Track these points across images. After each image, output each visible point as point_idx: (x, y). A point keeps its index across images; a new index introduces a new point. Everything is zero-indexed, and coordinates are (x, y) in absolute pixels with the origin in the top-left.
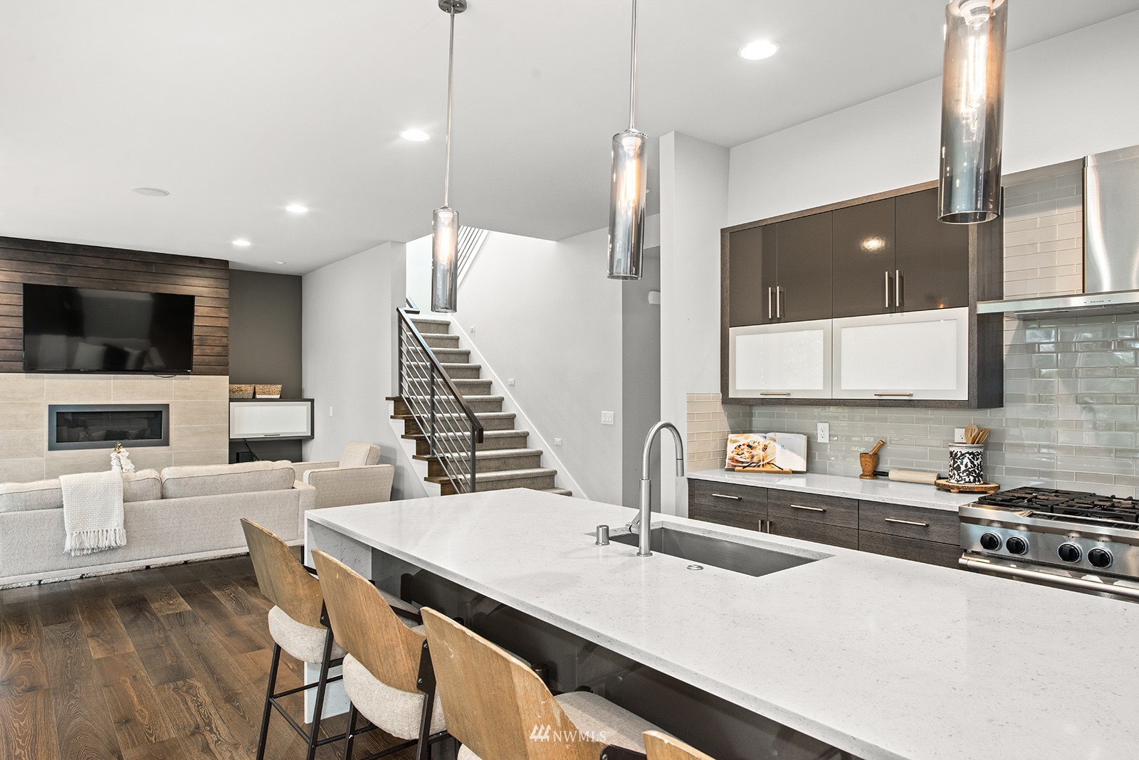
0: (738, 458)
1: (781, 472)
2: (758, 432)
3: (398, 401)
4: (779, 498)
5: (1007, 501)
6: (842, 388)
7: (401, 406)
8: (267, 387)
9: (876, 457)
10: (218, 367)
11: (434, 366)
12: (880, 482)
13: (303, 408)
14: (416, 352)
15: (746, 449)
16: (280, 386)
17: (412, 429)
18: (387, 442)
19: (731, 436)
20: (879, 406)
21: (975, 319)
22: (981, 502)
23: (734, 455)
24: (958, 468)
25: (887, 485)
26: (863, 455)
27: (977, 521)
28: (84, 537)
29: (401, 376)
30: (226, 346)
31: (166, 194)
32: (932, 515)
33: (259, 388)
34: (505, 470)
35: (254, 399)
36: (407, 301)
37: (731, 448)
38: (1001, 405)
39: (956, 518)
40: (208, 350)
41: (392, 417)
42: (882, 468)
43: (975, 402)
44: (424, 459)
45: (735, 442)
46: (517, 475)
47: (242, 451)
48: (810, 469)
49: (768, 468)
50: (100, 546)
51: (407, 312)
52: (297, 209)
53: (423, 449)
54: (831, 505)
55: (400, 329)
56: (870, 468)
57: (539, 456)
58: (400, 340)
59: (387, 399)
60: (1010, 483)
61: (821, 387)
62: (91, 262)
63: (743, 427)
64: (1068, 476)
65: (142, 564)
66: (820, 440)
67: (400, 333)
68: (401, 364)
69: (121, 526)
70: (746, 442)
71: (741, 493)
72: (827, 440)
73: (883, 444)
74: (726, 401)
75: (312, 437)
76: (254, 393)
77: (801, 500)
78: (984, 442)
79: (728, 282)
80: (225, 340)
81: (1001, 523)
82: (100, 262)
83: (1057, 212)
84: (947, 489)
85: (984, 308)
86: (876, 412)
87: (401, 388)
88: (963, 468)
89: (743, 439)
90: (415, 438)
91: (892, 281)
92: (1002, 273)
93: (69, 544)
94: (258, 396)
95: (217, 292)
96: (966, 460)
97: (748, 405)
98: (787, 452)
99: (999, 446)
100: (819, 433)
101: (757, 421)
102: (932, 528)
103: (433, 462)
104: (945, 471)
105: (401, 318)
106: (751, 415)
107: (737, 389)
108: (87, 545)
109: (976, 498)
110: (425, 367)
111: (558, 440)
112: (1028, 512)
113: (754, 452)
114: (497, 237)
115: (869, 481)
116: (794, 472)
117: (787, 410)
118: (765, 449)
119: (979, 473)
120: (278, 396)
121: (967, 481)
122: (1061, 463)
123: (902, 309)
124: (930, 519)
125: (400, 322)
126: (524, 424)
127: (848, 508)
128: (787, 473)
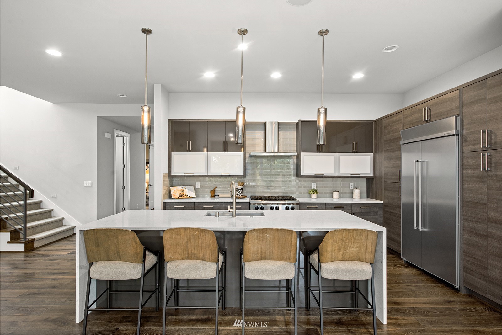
1: (190, 198)
2: (179, 186)
4: (198, 205)
6: (211, 172)
9: (214, 191)
12: (219, 198)
15: (177, 191)
19: (171, 187)
22: (252, 199)
23: (174, 193)
24: (239, 192)
26: (211, 191)
32: (242, 204)
37: (172, 191)
39: (248, 204)
42: (216, 194)
46: (36, 213)
48: (197, 196)
49: (186, 197)
54: (215, 205)
56: (213, 194)
57: (40, 203)
61: (204, 172)
63: (175, 185)
66: (197, 187)
70: (177, 189)
71: (185, 205)
72: (199, 187)
73: (216, 188)
74: (170, 176)
77: (206, 204)
78: (244, 186)
79: (171, 137)
89: (175, 188)
91: (225, 144)
96: (241, 190)
98: (190, 191)
100: (197, 185)
102: (242, 207)
106: (173, 181)
107: (175, 172)
111: (54, 195)
113: (180, 192)
115: (213, 198)
116: (193, 197)
117: (186, 178)
118: (183, 191)
119: (243, 193)
121: (241, 195)
123: (227, 151)
127: (220, 205)
128: (191, 198)
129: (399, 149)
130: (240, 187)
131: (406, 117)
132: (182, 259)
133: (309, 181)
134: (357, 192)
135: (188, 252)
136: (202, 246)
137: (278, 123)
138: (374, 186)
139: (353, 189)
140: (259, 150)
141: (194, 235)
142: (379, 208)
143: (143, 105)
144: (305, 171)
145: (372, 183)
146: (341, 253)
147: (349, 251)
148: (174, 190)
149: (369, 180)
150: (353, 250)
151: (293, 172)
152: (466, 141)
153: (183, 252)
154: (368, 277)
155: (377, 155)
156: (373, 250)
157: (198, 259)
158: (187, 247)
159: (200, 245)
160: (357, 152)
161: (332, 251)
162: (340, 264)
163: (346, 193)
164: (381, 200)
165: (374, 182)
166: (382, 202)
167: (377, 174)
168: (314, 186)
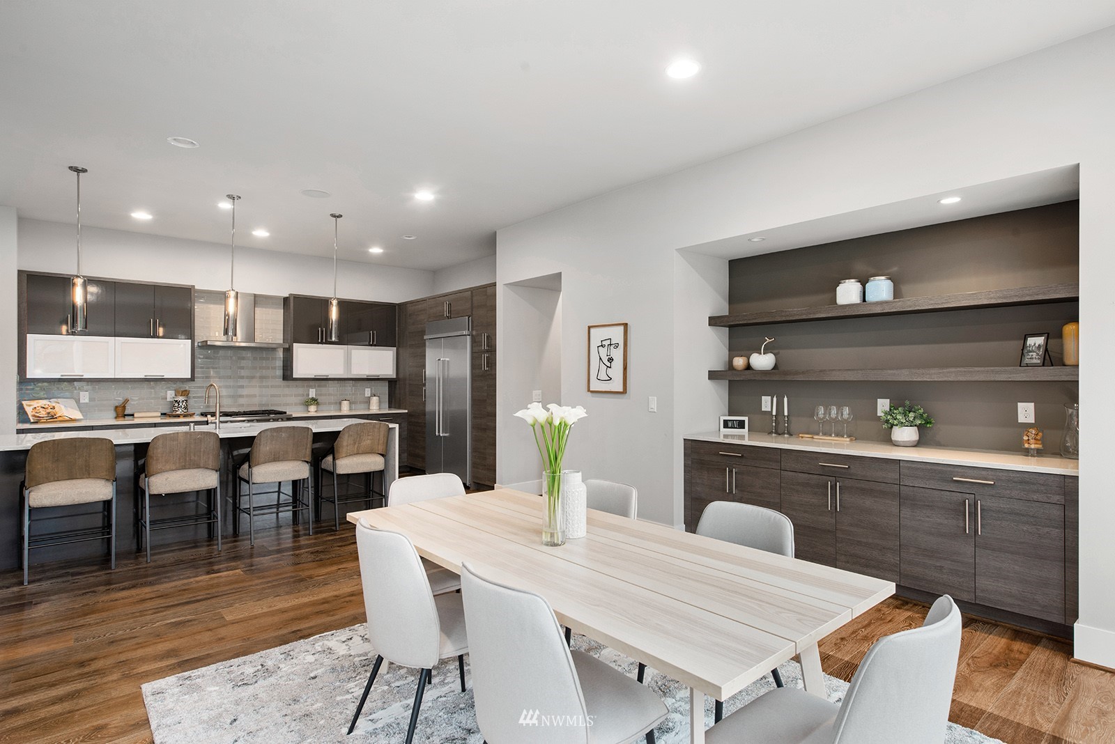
1: (71, 420)
9: (124, 408)
12: (128, 418)
15: (42, 409)
19: (25, 402)
23: (34, 413)
26: (117, 407)
37: (29, 409)
42: (127, 412)
49: (61, 419)
56: (121, 413)
66: (82, 401)
70: (39, 405)
72: (87, 401)
73: (128, 401)
74: (23, 380)
89: (35, 404)
91: (155, 324)
98: (69, 409)
100: (81, 397)
113: (48, 411)
115: (121, 419)
118: (53, 408)
129: (423, 345)
130: (181, 398)
131: (431, 308)
132: (177, 469)
133: (303, 387)
134: (375, 400)
135: (186, 459)
136: (204, 452)
137: (255, 296)
138: (397, 391)
139: (369, 397)
140: (217, 338)
141: (195, 439)
142: (403, 418)
144: (299, 371)
145: (395, 388)
146: (356, 446)
147: (364, 444)
148: (31, 407)
149: (391, 382)
150: (367, 442)
151: (279, 372)
152: (475, 342)
153: (179, 460)
154: (381, 467)
155: (401, 351)
156: (385, 441)
157: (198, 467)
158: (185, 453)
159: (202, 450)
160: (375, 346)
161: (347, 446)
162: (355, 459)
163: (360, 402)
164: (405, 409)
165: (398, 386)
166: (406, 411)
167: (401, 376)
168: (312, 393)
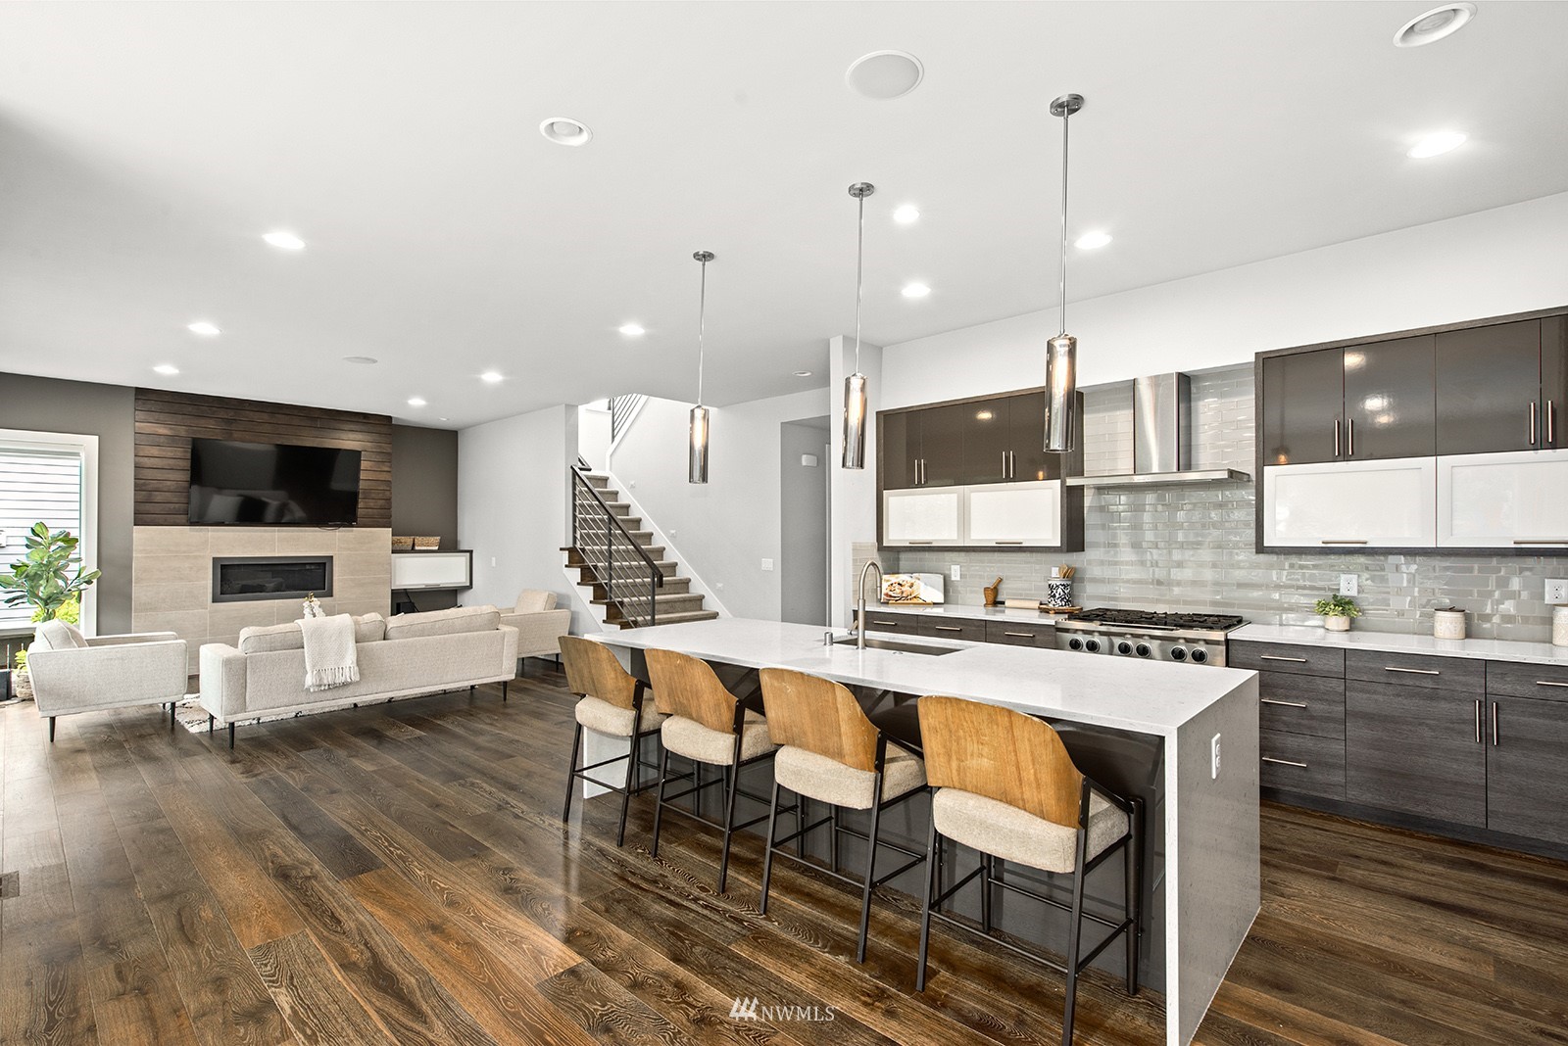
0: (891, 593)
1: (925, 604)
2: (904, 573)
3: (572, 551)
4: (926, 622)
5: (1086, 617)
6: (972, 538)
7: (575, 557)
8: (426, 539)
9: (995, 590)
10: (382, 520)
11: (611, 518)
12: (1000, 607)
13: (463, 559)
14: (591, 506)
15: (897, 586)
16: (439, 538)
17: (588, 576)
18: (562, 590)
19: (885, 577)
20: (999, 551)
21: (1065, 490)
22: (1069, 619)
23: (888, 591)
24: (1054, 596)
25: (1004, 612)
26: (986, 589)
27: (1067, 630)
28: (323, 675)
29: (575, 527)
30: (389, 500)
31: (375, 361)
32: (1036, 629)
33: (418, 539)
34: (672, 613)
35: (413, 550)
36: (580, 460)
37: (885, 585)
38: (1083, 550)
39: (1053, 630)
40: (372, 504)
41: (566, 566)
42: (999, 599)
43: (1065, 548)
44: (603, 604)
45: (888, 581)
47: (405, 601)
48: (946, 601)
49: (915, 601)
50: (337, 682)
51: (581, 469)
52: (492, 377)
53: (601, 595)
54: (966, 625)
55: (574, 484)
56: (991, 598)
57: (701, 599)
58: (574, 495)
59: (561, 549)
60: (1089, 605)
61: (955, 538)
62: (257, 417)
63: (894, 570)
64: (1127, 600)
65: (385, 696)
66: (953, 578)
67: (574, 489)
68: (575, 516)
69: (355, 664)
70: (897, 581)
71: (897, 620)
73: (1001, 580)
74: (881, 548)
75: (470, 587)
76: (414, 545)
77: (944, 623)
78: (1072, 576)
79: (882, 454)
80: (388, 493)
81: (1082, 630)
82: (265, 417)
83: (1118, 413)
84: (1047, 611)
85: (1071, 482)
86: (997, 556)
87: (575, 538)
88: (1057, 596)
89: (894, 579)
90: (593, 585)
91: (1007, 458)
92: (1083, 455)
93: (309, 680)
94: (417, 548)
95: (380, 447)
96: (1059, 590)
97: (897, 550)
99: (1082, 580)
100: (953, 572)
101: (902, 564)
102: (1037, 638)
103: (611, 606)
104: (1045, 600)
105: (575, 473)
106: (898, 559)
107: (890, 538)
108: (325, 682)
109: (1067, 616)
110: (602, 520)
111: (720, 585)
112: (1099, 623)
113: (903, 589)
114: (657, 402)
115: (990, 608)
116: (934, 604)
117: (927, 555)
118: (911, 586)
119: (1069, 599)
120: (437, 548)
121: (1059, 604)
122: (1123, 591)
123: (1014, 480)
124: (1036, 631)
125: (574, 478)
126: (685, 571)
127: (978, 626)
128: (929, 604)
140: (1120, 471)
143: (694, 406)
148: (889, 583)
159: (688, 688)
168: (1349, 585)
